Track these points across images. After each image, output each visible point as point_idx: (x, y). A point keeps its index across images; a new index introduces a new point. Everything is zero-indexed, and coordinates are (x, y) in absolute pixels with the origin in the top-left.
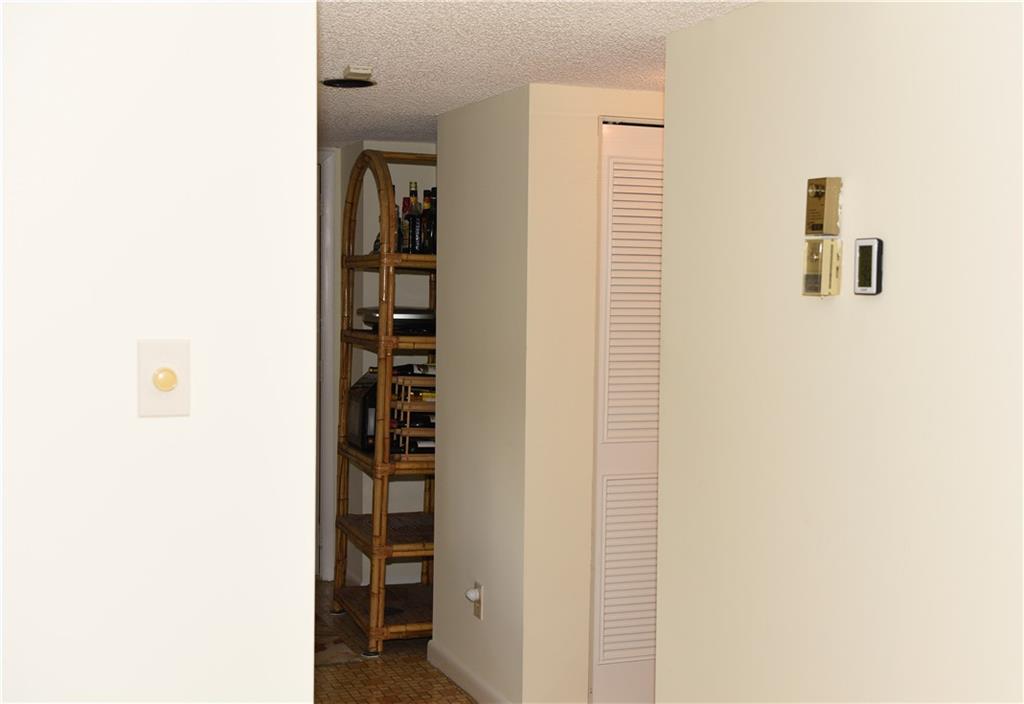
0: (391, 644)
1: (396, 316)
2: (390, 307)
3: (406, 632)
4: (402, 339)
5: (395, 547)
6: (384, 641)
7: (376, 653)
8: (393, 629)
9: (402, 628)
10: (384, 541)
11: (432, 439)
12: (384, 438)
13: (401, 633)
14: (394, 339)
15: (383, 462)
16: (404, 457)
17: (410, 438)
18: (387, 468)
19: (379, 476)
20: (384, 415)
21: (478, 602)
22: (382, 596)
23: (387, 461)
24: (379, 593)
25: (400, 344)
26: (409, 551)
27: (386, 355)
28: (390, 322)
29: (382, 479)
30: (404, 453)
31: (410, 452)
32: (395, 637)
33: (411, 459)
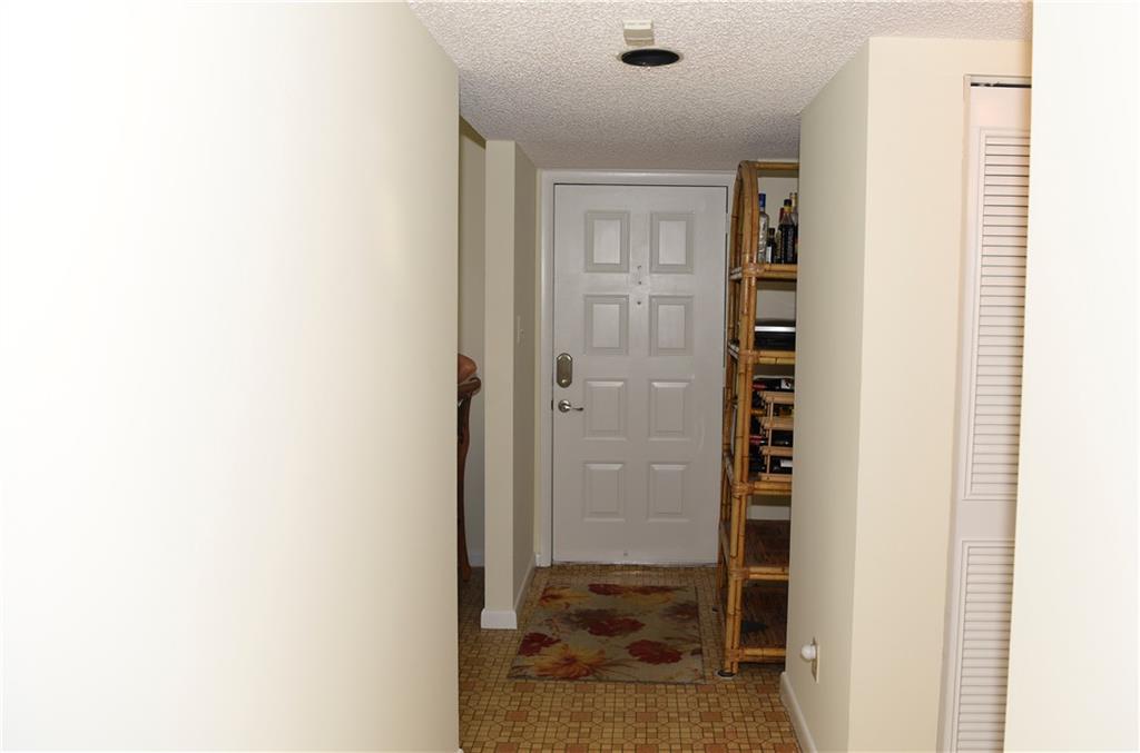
0: (745, 666)
1: (758, 329)
2: (751, 318)
3: (763, 656)
4: (763, 353)
5: (752, 569)
6: (739, 663)
7: (731, 674)
8: (749, 652)
9: (758, 652)
10: (741, 562)
11: (790, 458)
12: (743, 457)
13: (756, 656)
14: (755, 353)
15: (742, 481)
16: (764, 476)
17: (772, 457)
18: (745, 487)
19: (737, 495)
20: (743, 432)
21: (815, 660)
22: (738, 619)
23: (745, 480)
24: (735, 615)
25: (761, 359)
26: (767, 574)
27: (746, 370)
28: (751, 336)
29: (740, 498)
30: (765, 471)
31: (771, 472)
32: (748, 659)
33: (771, 479)
